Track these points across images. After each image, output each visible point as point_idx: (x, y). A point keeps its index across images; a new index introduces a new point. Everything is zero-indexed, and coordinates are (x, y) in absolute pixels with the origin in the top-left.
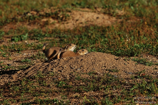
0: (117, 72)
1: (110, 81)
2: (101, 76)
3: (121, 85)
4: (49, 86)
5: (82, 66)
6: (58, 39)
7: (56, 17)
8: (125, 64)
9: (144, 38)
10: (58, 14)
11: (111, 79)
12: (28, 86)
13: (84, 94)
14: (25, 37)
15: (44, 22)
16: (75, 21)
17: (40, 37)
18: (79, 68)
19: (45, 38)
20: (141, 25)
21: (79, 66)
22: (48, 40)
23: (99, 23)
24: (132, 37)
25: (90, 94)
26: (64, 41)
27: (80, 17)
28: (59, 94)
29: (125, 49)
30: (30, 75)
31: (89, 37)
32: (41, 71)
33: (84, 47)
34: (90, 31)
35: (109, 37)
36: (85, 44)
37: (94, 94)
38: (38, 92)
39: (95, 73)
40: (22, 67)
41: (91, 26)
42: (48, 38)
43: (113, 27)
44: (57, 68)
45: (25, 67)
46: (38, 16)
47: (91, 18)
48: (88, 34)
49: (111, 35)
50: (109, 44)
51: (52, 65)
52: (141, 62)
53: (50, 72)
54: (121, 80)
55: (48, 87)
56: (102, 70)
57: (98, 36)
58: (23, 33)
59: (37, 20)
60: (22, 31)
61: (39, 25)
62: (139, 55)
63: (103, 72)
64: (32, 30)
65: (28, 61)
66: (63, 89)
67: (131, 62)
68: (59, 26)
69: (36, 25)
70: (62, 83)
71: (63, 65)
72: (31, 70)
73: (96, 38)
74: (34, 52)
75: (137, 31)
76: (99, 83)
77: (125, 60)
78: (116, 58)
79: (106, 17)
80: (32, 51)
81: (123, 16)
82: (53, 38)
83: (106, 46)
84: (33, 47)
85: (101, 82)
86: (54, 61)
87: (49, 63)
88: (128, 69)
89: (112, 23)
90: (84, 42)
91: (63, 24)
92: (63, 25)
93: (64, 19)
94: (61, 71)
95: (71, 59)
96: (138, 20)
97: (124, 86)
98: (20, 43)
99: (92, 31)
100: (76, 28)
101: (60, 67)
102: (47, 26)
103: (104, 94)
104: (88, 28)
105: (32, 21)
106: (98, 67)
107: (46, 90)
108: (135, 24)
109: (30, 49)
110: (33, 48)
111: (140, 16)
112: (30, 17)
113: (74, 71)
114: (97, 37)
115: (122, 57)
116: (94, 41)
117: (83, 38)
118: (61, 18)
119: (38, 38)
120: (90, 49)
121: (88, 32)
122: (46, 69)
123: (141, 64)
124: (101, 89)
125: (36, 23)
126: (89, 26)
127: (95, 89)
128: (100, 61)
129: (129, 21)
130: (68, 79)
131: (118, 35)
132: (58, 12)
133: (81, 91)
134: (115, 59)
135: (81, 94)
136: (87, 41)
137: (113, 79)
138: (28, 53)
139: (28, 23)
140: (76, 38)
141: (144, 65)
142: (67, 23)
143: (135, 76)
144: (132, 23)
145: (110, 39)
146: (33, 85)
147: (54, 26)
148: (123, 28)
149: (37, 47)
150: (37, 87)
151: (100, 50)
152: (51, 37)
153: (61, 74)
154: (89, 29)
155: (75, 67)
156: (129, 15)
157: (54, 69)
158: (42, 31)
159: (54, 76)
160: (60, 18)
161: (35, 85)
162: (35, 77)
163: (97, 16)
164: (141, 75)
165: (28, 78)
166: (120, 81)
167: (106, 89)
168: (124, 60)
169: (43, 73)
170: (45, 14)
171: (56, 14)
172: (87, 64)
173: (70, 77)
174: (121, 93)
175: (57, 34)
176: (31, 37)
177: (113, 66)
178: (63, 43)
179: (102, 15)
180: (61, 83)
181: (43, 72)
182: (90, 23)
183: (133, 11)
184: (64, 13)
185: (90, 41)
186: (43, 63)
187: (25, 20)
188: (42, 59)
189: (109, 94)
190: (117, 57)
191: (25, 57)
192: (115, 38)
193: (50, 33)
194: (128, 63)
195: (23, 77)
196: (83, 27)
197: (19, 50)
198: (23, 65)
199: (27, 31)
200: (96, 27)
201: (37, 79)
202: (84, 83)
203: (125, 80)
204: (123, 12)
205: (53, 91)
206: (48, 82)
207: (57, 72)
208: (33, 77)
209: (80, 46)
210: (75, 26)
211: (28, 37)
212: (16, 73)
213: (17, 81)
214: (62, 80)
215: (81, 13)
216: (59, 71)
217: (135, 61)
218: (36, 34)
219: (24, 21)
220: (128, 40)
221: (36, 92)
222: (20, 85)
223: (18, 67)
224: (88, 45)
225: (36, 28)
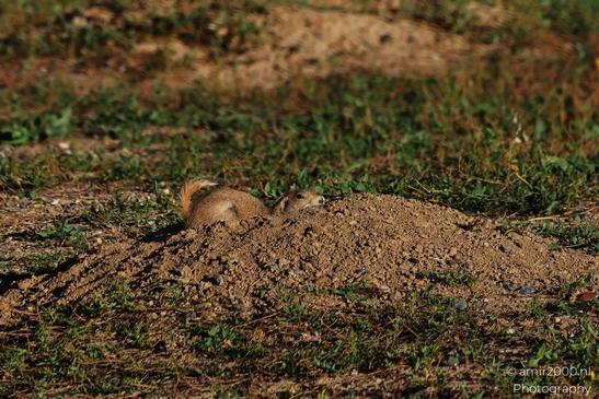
0: (466, 284)
1: (437, 323)
2: (395, 305)
3: (485, 342)
4: (159, 348)
5: (309, 259)
6: (206, 136)
7: (199, 33)
8: (502, 248)
9: (590, 128)
10: (208, 20)
11: (439, 318)
12: (69, 348)
13: (320, 382)
14: (57, 122)
15: (145, 55)
16: (283, 53)
17: (126, 126)
18: (296, 267)
19: (150, 131)
20: (580, 70)
21: (297, 259)
22: (162, 139)
23: (390, 61)
24: (540, 127)
25: (345, 385)
26: (232, 143)
27: (304, 36)
28: (207, 384)
29: (503, 178)
30: (75, 296)
31: (347, 127)
32: (127, 281)
33: (323, 173)
34: (348, 98)
35: (436, 126)
36: (329, 155)
37: (365, 386)
38: (113, 374)
39: (367, 289)
40: (41, 259)
41: (354, 76)
42: (164, 131)
43: (453, 80)
44: (197, 265)
45: (55, 259)
46: (119, 30)
47: (354, 38)
48: (341, 110)
49: (443, 117)
50: (436, 159)
51: (175, 252)
52: (575, 240)
53: (165, 282)
54: (486, 321)
55: (157, 350)
56: (399, 274)
57: (386, 121)
58: (49, 107)
59: (116, 50)
60: (47, 95)
61: (122, 69)
62: (568, 208)
63: (406, 285)
64: (92, 92)
65: (69, 234)
66: (226, 362)
67: (529, 238)
68: (213, 75)
69: (108, 70)
70: (220, 333)
71: (225, 254)
72: (81, 274)
73: (378, 128)
74: (97, 192)
75: (561, 99)
76: (384, 332)
77: (502, 230)
78: (462, 222)
79: (425, 34)
80: (87, 186)
81: (500, 31)
82: (182, 130)
83: (419, 169)
84: (95, 170)
85: (393, 329)
86: (184, 236)
87: (160, 245)
88: (515, 270)
89: (449, 61)
90: (321, 148)
91: (231, 64)
92: (229, 71)
93: (235, 41)
94: (214, 281)
95: (261, 224)
96: (568, 46)
97: (500, 346)
98: (36, 149)
99: (361, 98)
100: (288, 83)
101: (211, 261)
102: (159, 75)
103: (407, 383)
104: (342, 85)
105: (92, 50)
106: (384, 262)
107: (146, 367)
108: (555, 68)
109: (80, 180)
110: (91, 175)
111: (576, 32)
112: (83, 31)
113: (273, 280)
114: (382, 125)
115: (490, 216)
116: (367, 141)
117: (316, 132)
118: (220, 41)
119: (117, 129)
120: (350, 178)
121: (343, 104)
122: (148, 269)
123: (576, 248)
124: (396, 360)
125: (111, 63)
126: (348, 74)
127: (368, 359)
128: (392, 237)
129: (526, 53)
130: (246, 314)
131: (475, 115)
132: (210, 13)
133: (306, 369)
134: (460, 226)
135: (307, 385)
136: (337, 145)
137: (448, 315)
138: (70, 198)
139: (72, 61)
140: (286, 128)
141: (589, 253)
142: (250, 62)
143: (549, 304)
144: (538, 62)
145: (440, 133)
146: (87, 341)
147: (192, 77)
148: (501, 86)
149: (109, 171)
150: (106, 354)
151: (392, 184)
152: (174, 123)
153: (216, 294)
154: (347, 89)
155: (278, 262)
156: (527, 28)
157: (185, 270)
158: (138, 98)
159: (182, 300)
160: (216, 38)
161: (98, 344)
162: (97, 305)
163: (383, 32)
164: (573, 299)
165: (67, 311)
166: (480, 323)
167: (416, 360)
168: (498, 228)
169: (134, 289)
170: (149, 22)
171: (200, 21)
172: (333, 247)
173: (256, 307)
174: (484, 380)
175: (202, 113)
176: (87, 122)
177: (447, 256)
178: (230, 150)
179: (406, 24)
180: (213, 332)
181: (134, 285)
182: (350, 60)
183: (543, 9)
184: (236, 18)
185: (352, 141)
186: (137, 244)
187: (62, 45)
188: (130, 225)
189: (429, 384)
190: (464, 219)
191: (55, 213)
192: (461, 132)
193: (171, 106)
194: (518, 245)
195: (46, 306)
196: (319, 80)
197: (29, 182)
198: (47, 250)
199: (68, 98)
200: (378, 80)
201: (107, 316)
202: (317, 336)
203: (504, 322)
204: (497, 10)
205: (180, 369)
206: (157, 329)
207: (197, 286)
208: (88, 305)
209: (303, 164)
210: (286, 76)
211: (71, 122)
212: (16, 287)
213: (20, 326)
214: (219, 321)
215: (312, 15)
216: (206, 279)
217: (546, 233)
218: (108, 113)
219: (55, 54)
220: (518, 140)
221: (102, 375)
222: (33, 344)
223: (22, 259)
224: (339, 159)
225: (108, 82)
